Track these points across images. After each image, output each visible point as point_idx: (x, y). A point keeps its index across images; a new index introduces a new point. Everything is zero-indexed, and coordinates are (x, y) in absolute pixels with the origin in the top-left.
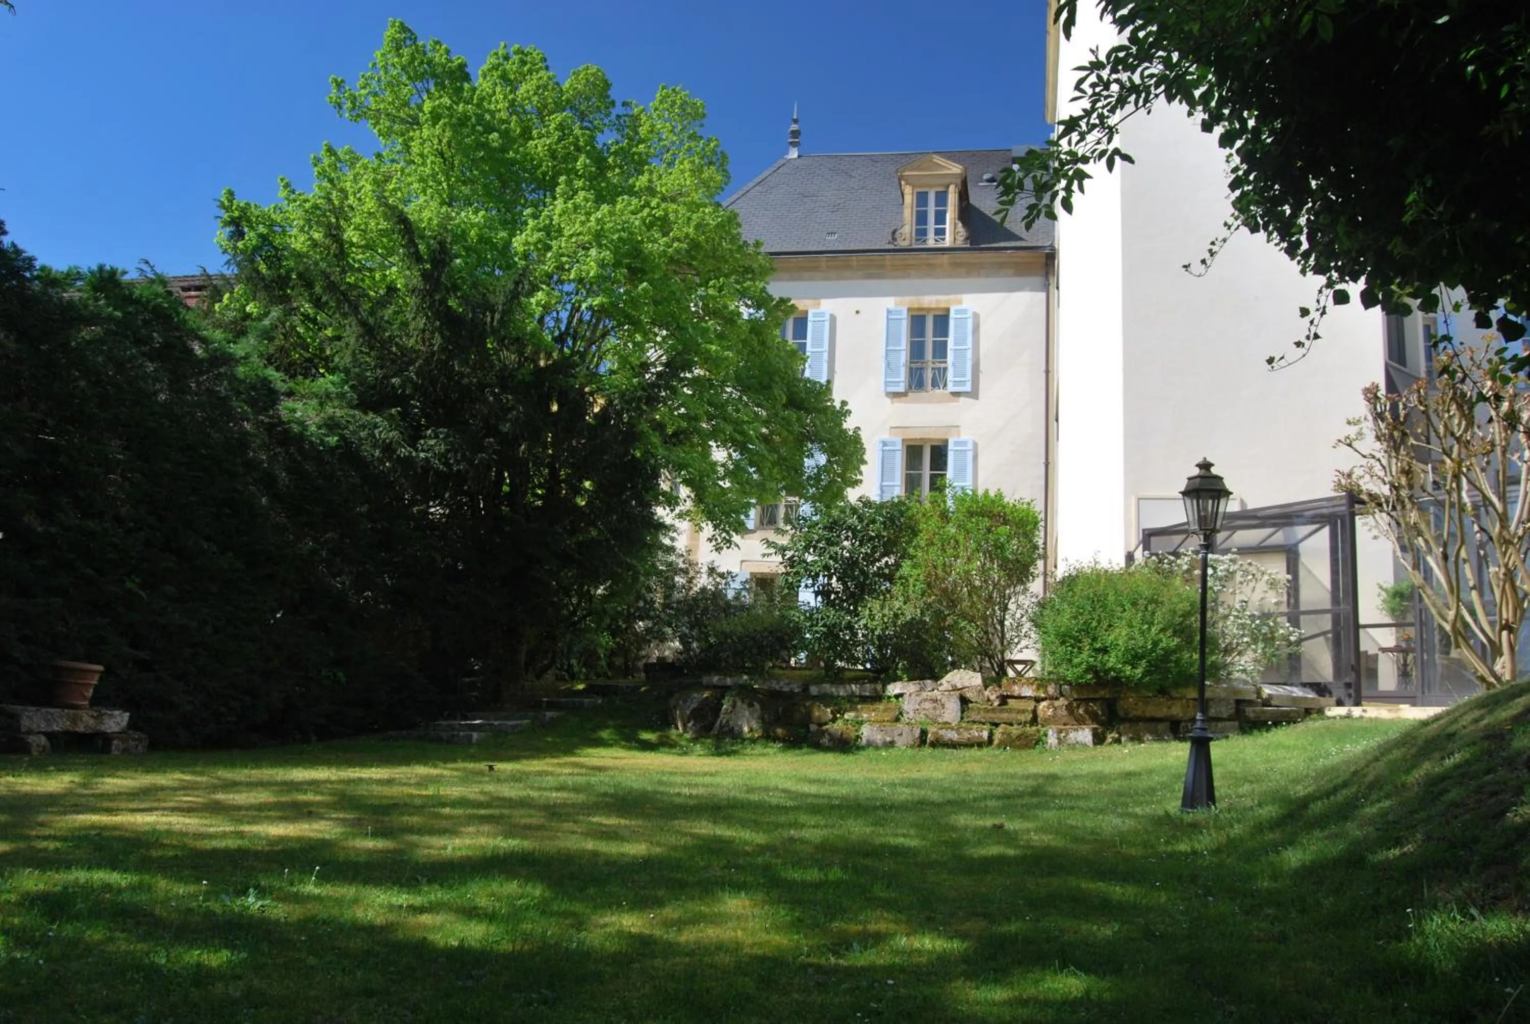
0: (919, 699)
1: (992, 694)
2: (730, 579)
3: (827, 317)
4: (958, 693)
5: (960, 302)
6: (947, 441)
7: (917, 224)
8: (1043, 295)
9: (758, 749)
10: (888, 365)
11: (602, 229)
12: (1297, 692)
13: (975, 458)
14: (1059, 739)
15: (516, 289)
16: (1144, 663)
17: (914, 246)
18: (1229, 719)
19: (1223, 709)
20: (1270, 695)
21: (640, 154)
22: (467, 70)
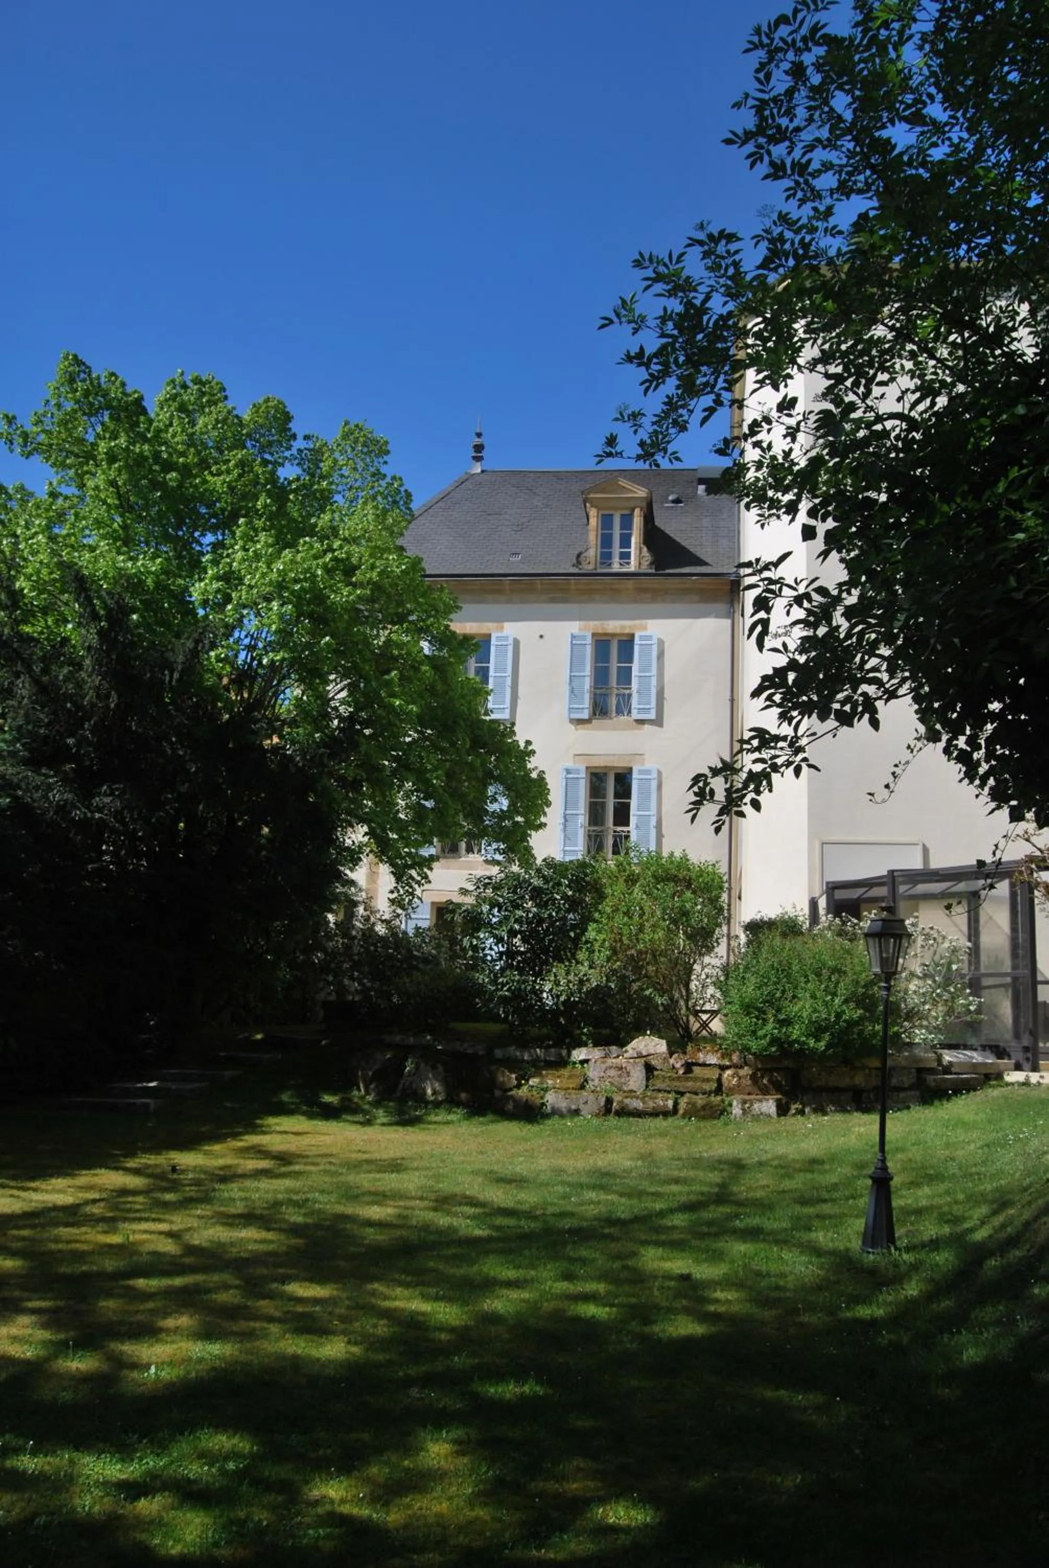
0: (604, 1066)
1: (677, 1062)
2: (410, 911)
3: (511, 641)
4: (643, 1060)
5: (645, 628)
6: (631, 769)
7: (602, 547)
8: (728, 622)
9: (442, 1116)
10: (572, 691)
11: (284, 580)
12: (977, 1057)
13: (660, 787)
14: (743, 1110)
15: (196, 648)
16: (827, 1036)
17: (599, 571)
18: (910, 1088)
19: (905, 1079)
20: (950, 1062)
21: (322, 491)
22: (144, 404)
